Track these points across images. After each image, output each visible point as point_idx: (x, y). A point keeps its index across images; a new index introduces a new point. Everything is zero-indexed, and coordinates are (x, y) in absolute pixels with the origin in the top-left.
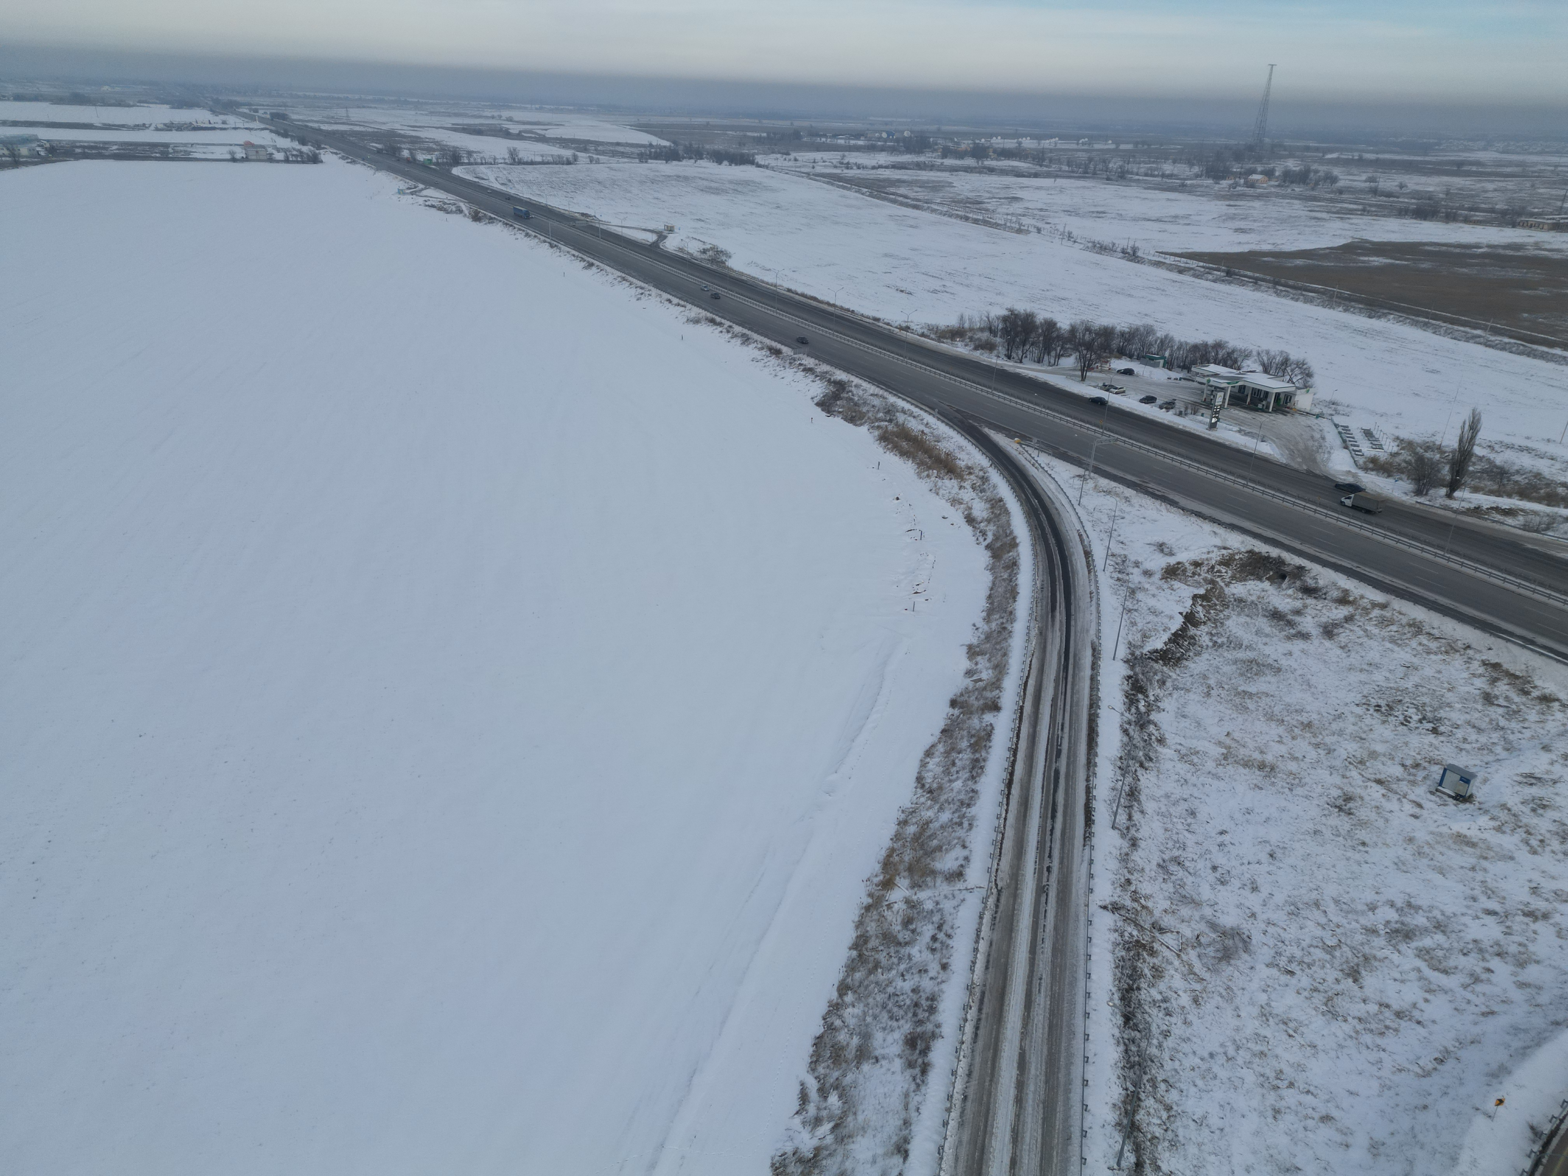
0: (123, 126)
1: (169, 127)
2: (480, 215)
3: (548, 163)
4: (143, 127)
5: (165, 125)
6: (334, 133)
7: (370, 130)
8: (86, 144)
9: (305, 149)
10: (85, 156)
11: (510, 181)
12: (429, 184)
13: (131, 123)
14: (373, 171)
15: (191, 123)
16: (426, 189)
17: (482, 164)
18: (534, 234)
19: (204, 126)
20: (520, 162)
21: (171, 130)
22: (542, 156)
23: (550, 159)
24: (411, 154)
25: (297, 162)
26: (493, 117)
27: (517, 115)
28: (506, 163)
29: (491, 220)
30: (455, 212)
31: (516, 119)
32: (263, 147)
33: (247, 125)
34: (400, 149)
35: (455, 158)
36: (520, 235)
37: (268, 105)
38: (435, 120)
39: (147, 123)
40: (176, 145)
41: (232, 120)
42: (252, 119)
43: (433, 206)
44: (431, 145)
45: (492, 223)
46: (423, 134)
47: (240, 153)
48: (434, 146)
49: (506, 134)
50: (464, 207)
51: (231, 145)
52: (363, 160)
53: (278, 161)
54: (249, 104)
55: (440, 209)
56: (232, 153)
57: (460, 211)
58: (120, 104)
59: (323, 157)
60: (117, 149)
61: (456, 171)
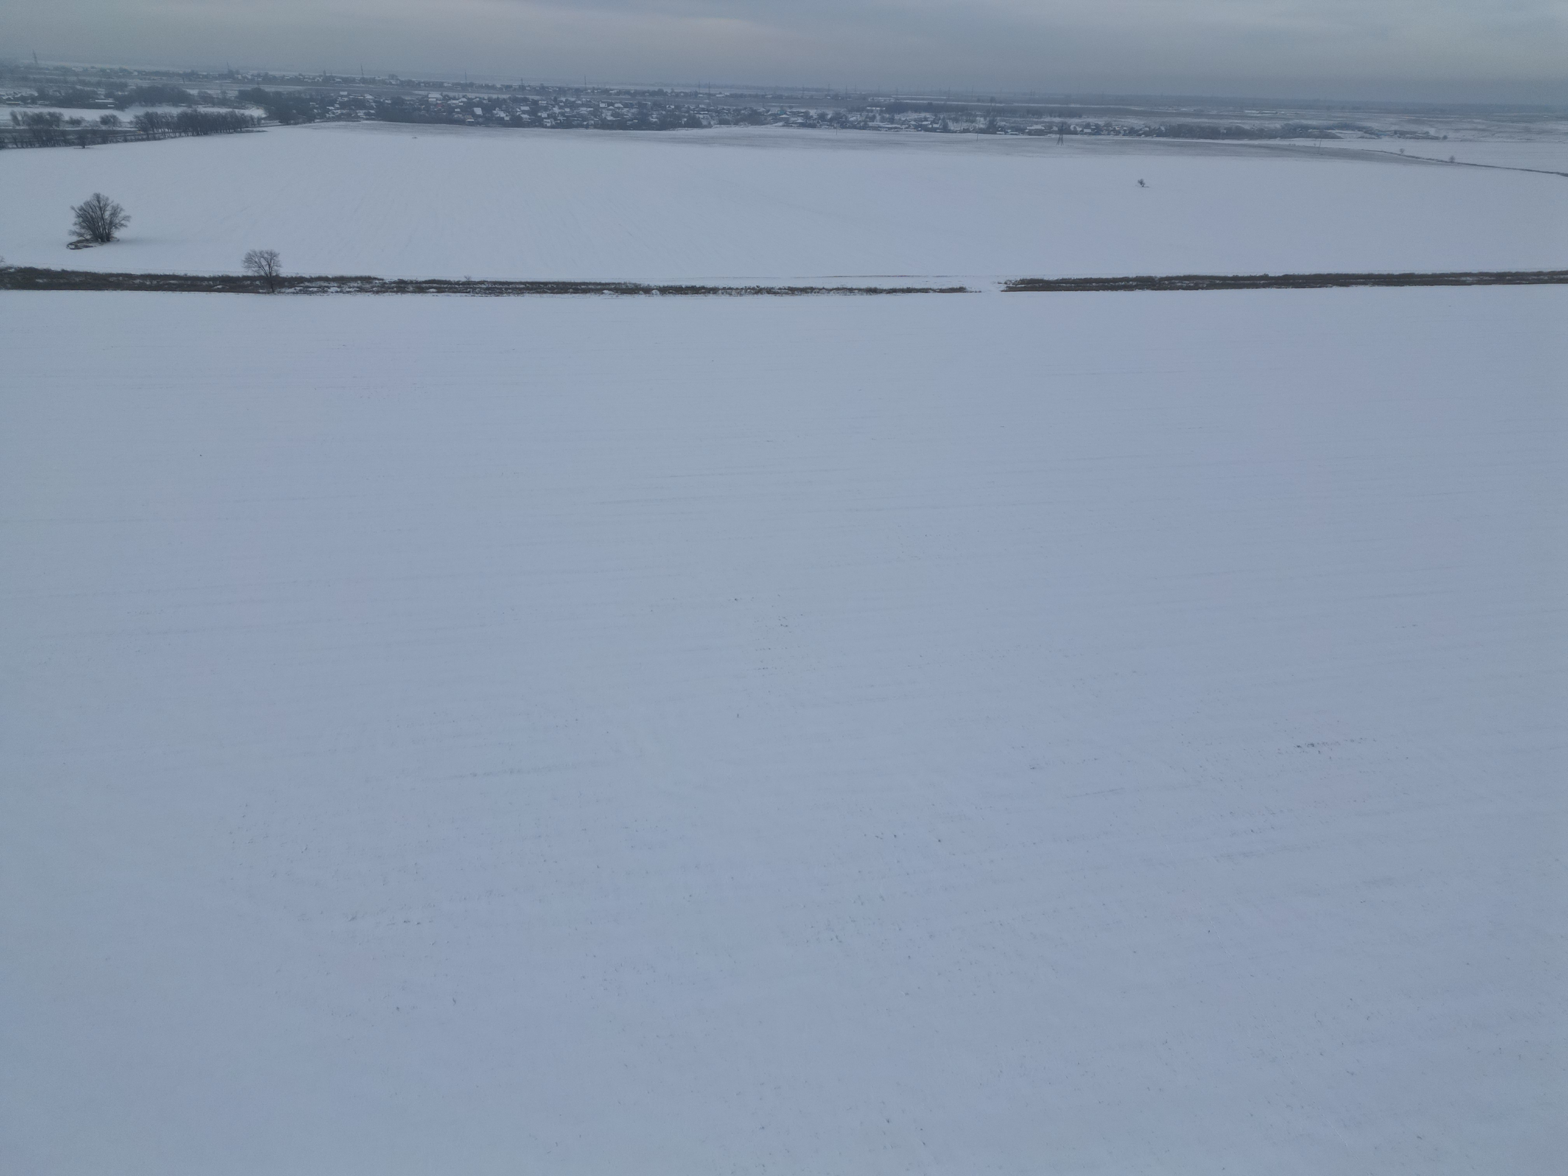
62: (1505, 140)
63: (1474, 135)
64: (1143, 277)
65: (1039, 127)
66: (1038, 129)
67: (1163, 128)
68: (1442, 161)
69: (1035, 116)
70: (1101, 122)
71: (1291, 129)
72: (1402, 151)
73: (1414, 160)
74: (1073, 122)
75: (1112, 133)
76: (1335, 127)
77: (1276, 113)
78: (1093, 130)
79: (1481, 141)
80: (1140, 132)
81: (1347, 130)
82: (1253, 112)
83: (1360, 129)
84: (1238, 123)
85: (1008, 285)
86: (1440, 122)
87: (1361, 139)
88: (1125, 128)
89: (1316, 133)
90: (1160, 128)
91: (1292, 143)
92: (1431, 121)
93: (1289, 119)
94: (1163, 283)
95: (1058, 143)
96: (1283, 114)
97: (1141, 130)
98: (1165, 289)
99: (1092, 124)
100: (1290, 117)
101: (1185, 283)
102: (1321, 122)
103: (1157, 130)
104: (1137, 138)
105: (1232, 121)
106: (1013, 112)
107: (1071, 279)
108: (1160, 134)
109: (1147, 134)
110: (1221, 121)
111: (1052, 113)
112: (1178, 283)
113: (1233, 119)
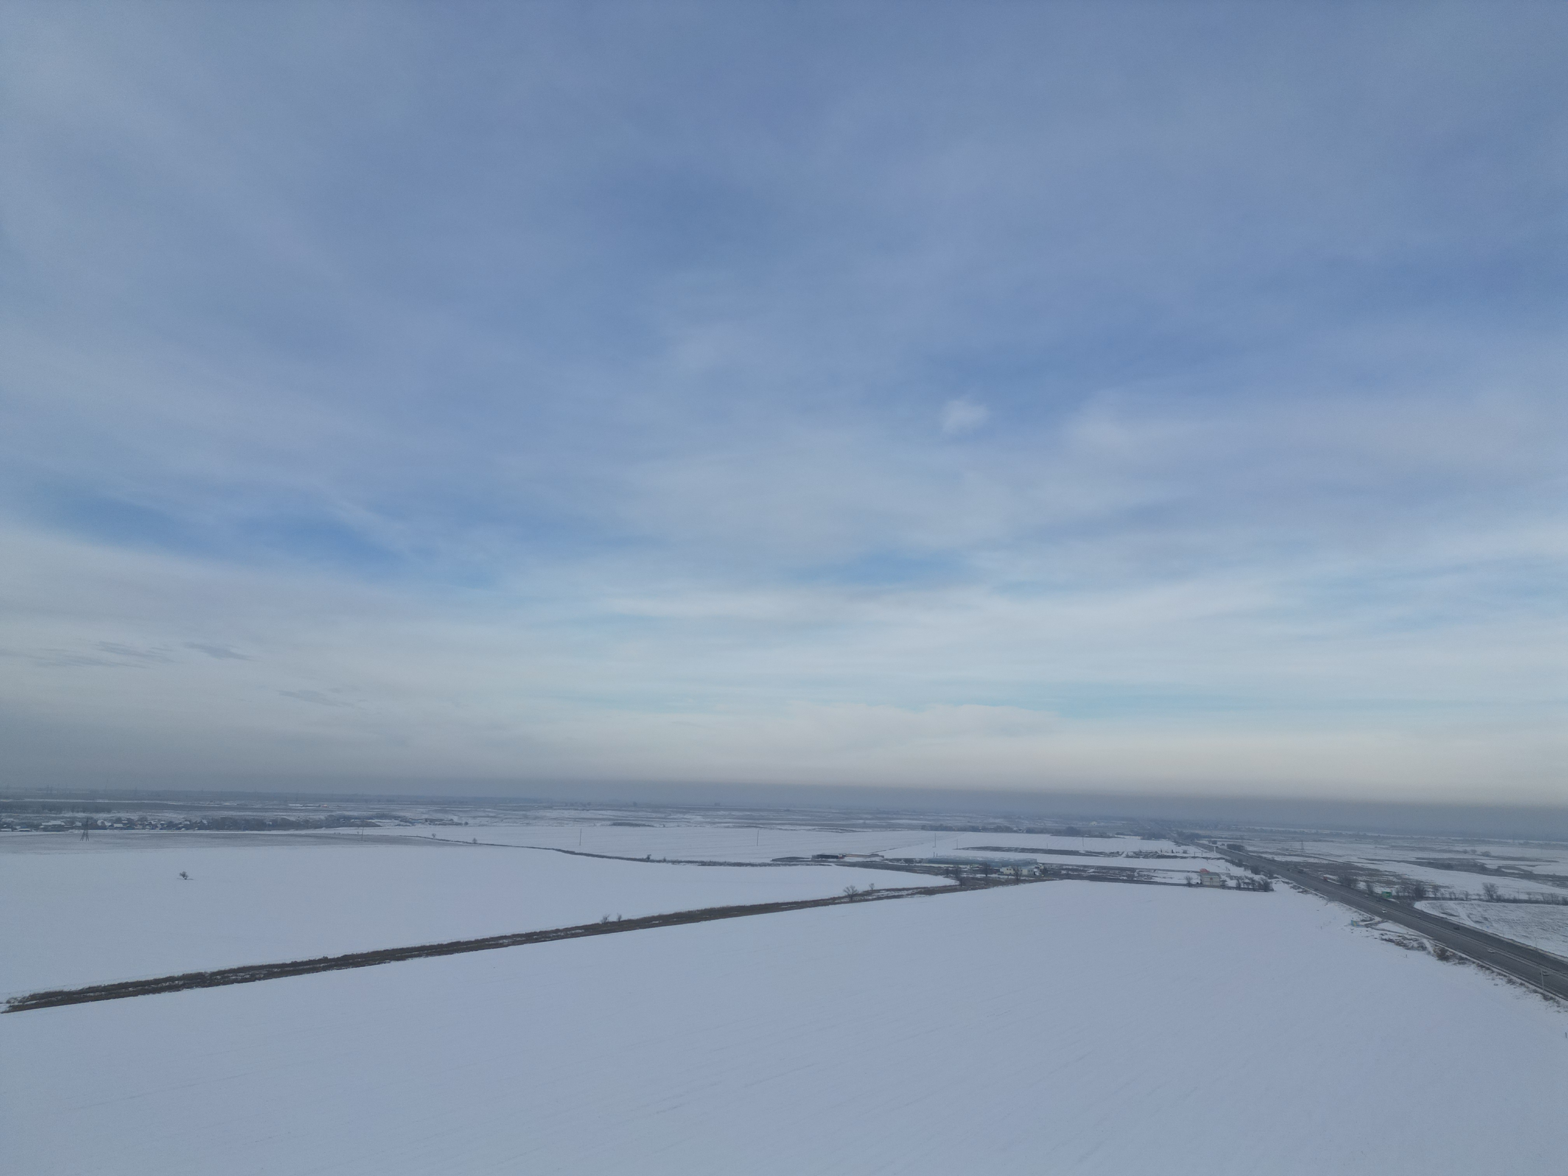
0: (1101, 853)
1: (1137, 855)
2: (1448, 954)
3: (1537, 902)
4: (1117, 854)
5: (1135, 853)
6: (1287, 863)
7: (1325, 862)
8: (1070, 867)
9: (1257, 878)
10: (1068, 877)
11: (1486, 919)
12: (1386, 917)
13: (1107, 851)
14: (1325, 902)
15: (1156, 852)
16: (1382, 922)
17: (1451, 899)
18: (1519, 981)
19: (1168, 854)
20: (1500, 900)
21: (1138, 858)
22: (1529, 894)
23: (1540, 898)
24: (1368, 886)
25: (1248, 889)
26: (1465, 852)
27: (1495, 850)
28: (1480, 900)
29: (1462, 961)
30: (1418, 949)
31: (1493, 854)
32: (1217, 874)
33: (1205, 855)
34: (1356, 880)
35: (1419, 892)
36: (1501, 981)
37: (1225, 838)
38: (1397, 854)
39: (1121, 851)
40: (1142, 870)
41: (1192, 850)
42: (1210, 849)
43: (1390, 941)
44: (1391, 878)
45: (1464, 963)
46: (1382, 867)
47: (1196, 879)
48: (1395, 880)
49: (1483, 870)
50: (1427, 943)
51: (1189, 872)
52: (1316, 890)
53: (1230, 888)
54: (1209, 837)
55: (1399, 944)
56: (1189, 879)
57: (1422, 948)
58: (1102, 835)
59: (1274, 886)
60: (1094, 872)
61: (1419, 905)
62: (511, 824)
63: (488, 821)
64: (191, 974)
65: (58, 822)
66: (56, 825)
67: (205, 822)
68: (467, 843)
69: (53, 812)
70: (134, 816)
71: (335, 820)
72: (434, 835)
73: (445, 842)
74: (100, 817)
75: (148, 827)
76: (374, 817)
77: (319, 806)
78: (124, 824)
79: (493, 826)
80: (180, 826)
81: (385, 819)
82: (297, 805)
83: (396, 818)
84: (282, 815)
85: (12, 1005)
86: (461, 811)
87: (397, 827)
88: (162, 822)
89: (357, 822)
90: (201, 821)
91: (337, 832)
92: (455, 810)
93: (332, 811)
94: (215, 979)
95: (82, 838)
96: (325, 807)
97: (181, 823)
98: (218, 984)
99: (123, 819)
100: (332, 809)
101: (240, 976)
102: (360, 813)
103: (199, 823)
104: (177, 832)
105: (276, 814)
106: (23, 808)
107: (100, 986)
108: (201, 827)
109: (187, 827)
110: (267, 814)
111: (74, 808)
112: (232, 976)
113: (278, 812)
